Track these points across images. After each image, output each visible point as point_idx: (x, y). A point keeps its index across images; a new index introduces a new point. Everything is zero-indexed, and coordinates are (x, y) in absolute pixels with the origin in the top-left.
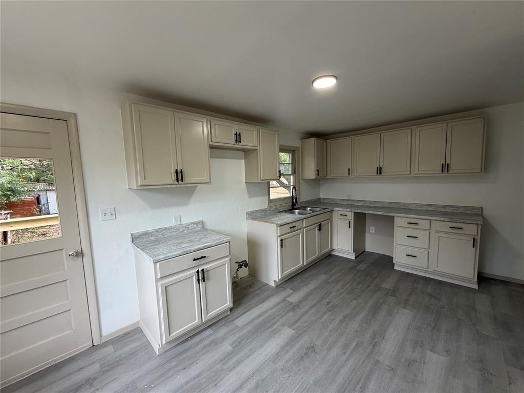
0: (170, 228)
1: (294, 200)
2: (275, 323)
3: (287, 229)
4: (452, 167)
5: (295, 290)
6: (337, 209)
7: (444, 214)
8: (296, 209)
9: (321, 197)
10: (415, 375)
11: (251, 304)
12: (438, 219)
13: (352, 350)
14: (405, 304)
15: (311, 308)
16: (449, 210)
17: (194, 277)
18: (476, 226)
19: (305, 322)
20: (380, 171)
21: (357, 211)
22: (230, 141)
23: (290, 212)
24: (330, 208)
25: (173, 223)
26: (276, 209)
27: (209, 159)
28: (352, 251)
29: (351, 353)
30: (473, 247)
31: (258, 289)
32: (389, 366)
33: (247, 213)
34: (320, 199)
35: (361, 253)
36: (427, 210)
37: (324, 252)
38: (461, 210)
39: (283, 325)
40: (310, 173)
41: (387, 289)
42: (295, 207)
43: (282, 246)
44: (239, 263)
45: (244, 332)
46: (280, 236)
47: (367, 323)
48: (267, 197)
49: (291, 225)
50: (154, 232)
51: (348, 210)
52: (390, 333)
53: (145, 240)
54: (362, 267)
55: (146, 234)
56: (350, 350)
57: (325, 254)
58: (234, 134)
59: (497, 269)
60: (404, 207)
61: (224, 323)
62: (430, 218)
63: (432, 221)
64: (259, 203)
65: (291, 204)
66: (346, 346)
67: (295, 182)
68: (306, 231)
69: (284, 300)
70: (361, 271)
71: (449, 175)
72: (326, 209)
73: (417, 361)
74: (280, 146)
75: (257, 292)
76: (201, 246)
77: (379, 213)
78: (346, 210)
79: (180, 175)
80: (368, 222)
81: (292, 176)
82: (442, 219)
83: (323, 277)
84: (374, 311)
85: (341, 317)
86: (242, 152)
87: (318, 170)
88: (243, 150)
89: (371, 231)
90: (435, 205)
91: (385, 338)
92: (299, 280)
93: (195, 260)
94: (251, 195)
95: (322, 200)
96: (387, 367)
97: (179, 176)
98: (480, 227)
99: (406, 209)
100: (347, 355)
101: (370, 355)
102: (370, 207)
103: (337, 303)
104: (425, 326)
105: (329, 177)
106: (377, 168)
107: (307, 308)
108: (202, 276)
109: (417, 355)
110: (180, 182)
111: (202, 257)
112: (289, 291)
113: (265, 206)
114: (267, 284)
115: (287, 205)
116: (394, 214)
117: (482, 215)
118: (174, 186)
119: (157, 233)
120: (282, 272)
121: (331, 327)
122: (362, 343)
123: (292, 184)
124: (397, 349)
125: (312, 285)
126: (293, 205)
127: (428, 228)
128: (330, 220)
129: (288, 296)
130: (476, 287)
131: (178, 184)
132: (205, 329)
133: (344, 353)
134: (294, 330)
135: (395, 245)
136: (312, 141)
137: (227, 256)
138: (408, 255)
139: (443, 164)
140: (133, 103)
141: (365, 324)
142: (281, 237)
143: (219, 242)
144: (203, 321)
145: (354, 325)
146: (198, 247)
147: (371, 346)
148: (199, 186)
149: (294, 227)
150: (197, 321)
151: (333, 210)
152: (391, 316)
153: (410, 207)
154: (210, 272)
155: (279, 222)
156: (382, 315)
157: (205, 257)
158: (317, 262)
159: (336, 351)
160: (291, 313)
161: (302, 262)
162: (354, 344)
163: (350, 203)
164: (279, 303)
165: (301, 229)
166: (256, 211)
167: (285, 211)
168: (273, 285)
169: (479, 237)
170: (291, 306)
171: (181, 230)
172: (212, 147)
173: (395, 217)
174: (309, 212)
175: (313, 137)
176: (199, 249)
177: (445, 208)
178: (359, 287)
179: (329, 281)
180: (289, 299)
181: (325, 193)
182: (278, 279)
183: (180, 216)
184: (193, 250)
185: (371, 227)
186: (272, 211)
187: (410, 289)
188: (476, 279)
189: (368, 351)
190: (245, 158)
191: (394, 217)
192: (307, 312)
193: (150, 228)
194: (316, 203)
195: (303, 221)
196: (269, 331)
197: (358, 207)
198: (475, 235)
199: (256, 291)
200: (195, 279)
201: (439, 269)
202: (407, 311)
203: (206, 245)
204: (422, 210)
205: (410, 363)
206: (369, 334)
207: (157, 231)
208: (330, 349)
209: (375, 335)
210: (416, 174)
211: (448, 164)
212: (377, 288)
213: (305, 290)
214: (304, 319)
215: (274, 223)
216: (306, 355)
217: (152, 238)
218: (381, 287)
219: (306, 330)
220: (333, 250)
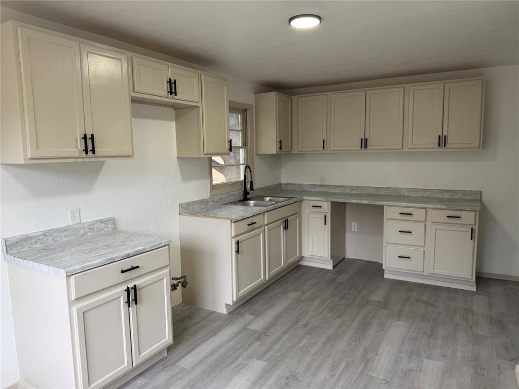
0: (66, 229)
1: (248, 186)
2: (238, 357)
3: (243, 226)
4: (449, 141)
5: (257, 314)
6: (308, 198)
7: (441, 201)
8: (250, 199)
9: (282, 182)
10: (412, 382)
11: (197, 340)
12: (434, 206)
13: (342, 371)
14: (399, 315)
15: (284, 333)
16: (447, 196)
17: (122, 298)
18: (474, 213)
19: (279, 350)
20: (364, 143)
21: (335, 200)
22: (160, 91)
23: (242, 203)
24: (299, 197)
25: (68, 222)
26: (221, 199)
27: (131, 120)
28: (330, 258)
29: (341, 373)
30: (471, 240)
31: (203, 320)
32: (384, 380)
33: (180, 205)
34: (280, 185)
35: (340, 261)
36: (422, 197)
37: (291, 260)
38: (459, 196)
39: (250, 358)
40: (269, 145)
41: (377, 301)
42: (248, 197)
43: (238, 252)
44: (178, 279)
45: (196, 373)
46: (236, 236)
47: (356, 341)
48: (208, 181)
49: (250, 221)
50: (39, 236)
51: (323, 199)
52: (384, 348)
53: (26, 249)
54: (343, 278)
55: (27, 239)
56: (339, 372)
57: (292, 264)
58: (165, 82)
59: (496, 268)
60: (395, 194)
61: (161, 368)
62: (426, 206)
63: (428, 210)
64: (197, 191)
65: (242, 192)
66: (333, 369)
67: (246, 159)
68: (269, 230)
69: (245, 328)
70: (343, 283)
71: (447, 150)
72: (293, 198)
73: (413, 371)
74: (230, 102)
75: (201, 324)
76: (130, 251)
77: (365, 202)
78: (320, 199)
79: (89, 142)
80: (348, 215)
81: (241, 150)
82: (439, 206)
83: (294, 295)
84: (364, 327)
85: (324, 339)
86: (172, 110)
87: (281, 142)
88: (174, 107)
89: (353, 229)
90: (431, 190)
91: (378, 353)
92: (261, 302)
93: (123, 272)
94: (186, 177)
95: (284, 187)
96: (383, 381)
97: (89, 144)
98: (478, 214)
99: (397, 196)
100: (336, 376)
101: (362, 373)
102: (351, 195)
103: (317, 323)
104: (421, 335)
105: (295, 151)
106: (362, 139)
107: (277, 334)
108: (133, 296)
109: (413, 365)
110: (90, 154)
111: (133, 268)
112: (248, 317)
113: (206, 195)
114: (214, 312)
115: (237, 193)
116: (384, 203)
117: (481, 201)
118: (80, 160)
119: (45, 238)
120: (238, 291)
121: (313, 351)
122: (353, 362)
123: (242, 161)
124: (392, 362)
125: (280, 306)
126: (246, 193)
127: (424, 220)
128: (298, 214)
129: (249, 323)
130: (474, 289)
131: (87, 157)
132: (134, 379)
133: (333, 376)
134: (265, 361)
135: (384, 244)
136: (272, 96)
137: (166, 267)
138: (401, 257)
139: (439, 136)
140: (19, 26)
141: (354, 343)
142: (237, 238)
143: (155, 246)
144: (134, 365)
145: (342, 345)
146: (126, 252)
147: (363, 365)
148: (108, 161)
149: (253, 224)
150: (125, 365)
151: (303, 200)
152: (383, 330)
153: (402, 194)
154: (143, 290)
155: (234, 217)
156: (372, 331)
157: (138, 267)
158: (285, 275)
159: (322, 375)
160: (257, 343)
161: (264, 275)
162: (343, 365)
163: (323, 189)
164: (237, 334)
165: (261, 227)
166: (194, 202)
167: (235, 203)
168: (224, 311)
169: (476, 227)
170: (256, 335)
171: (82, 232)
172: (134, 100)
173: (385, 207)
174: (270, 203)
175: (274, 91)
176: (129, 256)
177: (442, 193)
178: (342, 302)
179: (303, 298)
180: (250, 327)
181: (289, 175)
182: (233, 301)
183: (79, 209)
184: (120, 256)
185: (353, 223)
186: (216, 202)
187: (404, 298)
188: (474, 280)
189: (361, 368)
190: (177, 119)
191: (382, 207)
192: (279, 339)
193: (32, 229)
194: (277, 190)
195: (264, 216)
196: (232, 368)
197: (335, 194)
198: (472, 225)
199: (199, 322)
200: (123, 300)
201: (437, 271)
202: (401, 323)
203: (138, 249)
204: (417, 197)
205: (406, 373)
206: (359, 353)
207: (45, 234)
208: (315, 374)
209: (366, 352)
210: (409, 149)
211: (445, 136)
212: (364, 302)
213: (271, 314)
214: (276, 347)
215: (226, 218)
216: (287, 385)
217: (38, 246)
218: (371, 300)
219: (281, 360)
220: (302, 258)
